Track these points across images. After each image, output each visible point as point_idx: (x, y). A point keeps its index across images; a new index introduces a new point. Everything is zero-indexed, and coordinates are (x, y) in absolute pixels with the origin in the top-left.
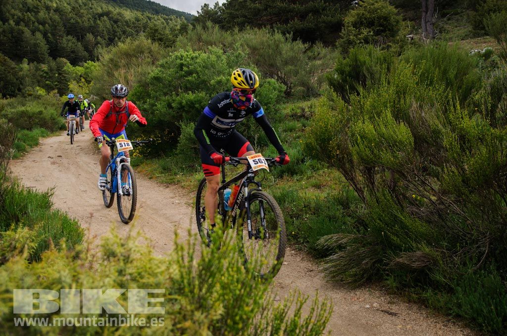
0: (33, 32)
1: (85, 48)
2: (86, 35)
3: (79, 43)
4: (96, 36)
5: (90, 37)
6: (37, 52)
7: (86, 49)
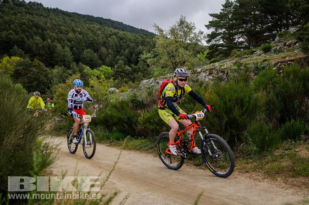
0: (63, 47)
1: (99, 57)
2: (100, 48)
3: (96, 54)
4: (108, 49)
5: (103, 49)
6: (65, 61)
7: (101, 58)
